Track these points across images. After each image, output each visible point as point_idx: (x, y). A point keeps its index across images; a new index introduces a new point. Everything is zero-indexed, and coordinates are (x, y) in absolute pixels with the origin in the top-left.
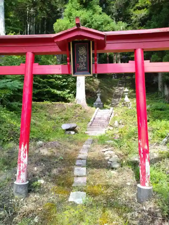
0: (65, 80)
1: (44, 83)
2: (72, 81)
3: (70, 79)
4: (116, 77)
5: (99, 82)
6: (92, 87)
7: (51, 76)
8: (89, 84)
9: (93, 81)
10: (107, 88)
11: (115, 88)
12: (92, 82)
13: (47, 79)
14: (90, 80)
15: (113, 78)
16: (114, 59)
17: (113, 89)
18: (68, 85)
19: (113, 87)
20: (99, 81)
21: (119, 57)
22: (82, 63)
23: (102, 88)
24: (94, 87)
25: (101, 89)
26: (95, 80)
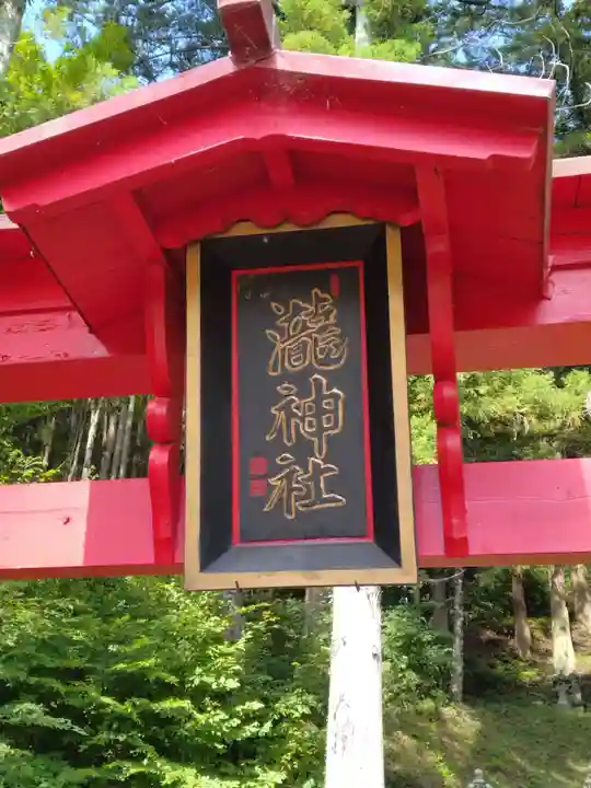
0: (256, 705)
1: (123, 721)
2: (304, 716)
3: (293, 699)
4: (579, 696)
5: (478, 724)
6: (433, 758)
7: (173, 679)
8: (414, 736)
9: (436, 716)
10: (530, 769)
11: (582, 769)
12: (433, 726)
13: (145, 701)
14: (419, 713)
15: (563, 701)
16: (557, 593)
17: (570, 773)
18: (277, 738)
19: (570, 763)
20: (473, 717)
21: (582, 580)
22: (303, 449)
23: (498, 762)
24: (449, 759)
25: (495, 770)
26: (448, 712)
